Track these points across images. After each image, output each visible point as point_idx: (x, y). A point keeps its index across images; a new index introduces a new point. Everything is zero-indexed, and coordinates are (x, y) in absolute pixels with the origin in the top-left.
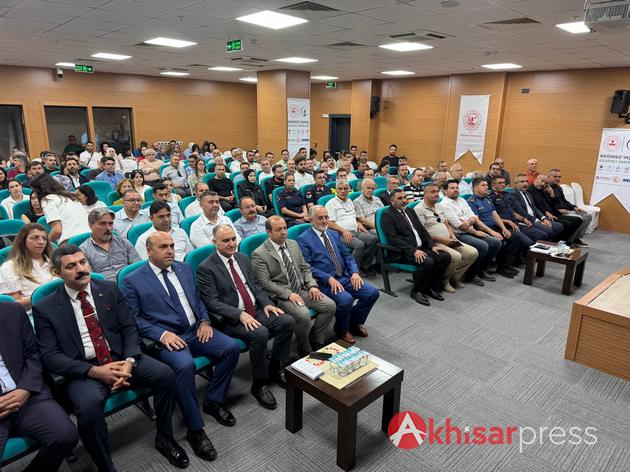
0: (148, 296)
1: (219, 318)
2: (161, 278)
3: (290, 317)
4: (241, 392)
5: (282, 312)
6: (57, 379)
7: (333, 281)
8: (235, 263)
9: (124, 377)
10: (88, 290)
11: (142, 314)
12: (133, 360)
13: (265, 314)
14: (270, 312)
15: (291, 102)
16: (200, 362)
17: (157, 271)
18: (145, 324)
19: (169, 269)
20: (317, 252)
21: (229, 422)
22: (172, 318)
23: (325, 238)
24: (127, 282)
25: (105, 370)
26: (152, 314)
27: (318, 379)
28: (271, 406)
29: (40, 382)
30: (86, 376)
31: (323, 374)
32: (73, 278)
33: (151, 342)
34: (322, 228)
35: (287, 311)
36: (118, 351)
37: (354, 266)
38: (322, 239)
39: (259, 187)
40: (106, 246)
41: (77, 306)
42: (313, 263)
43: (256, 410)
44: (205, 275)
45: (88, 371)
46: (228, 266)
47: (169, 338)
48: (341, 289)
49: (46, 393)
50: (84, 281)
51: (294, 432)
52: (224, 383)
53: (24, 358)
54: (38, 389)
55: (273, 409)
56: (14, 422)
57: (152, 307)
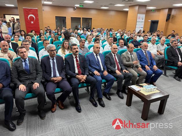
0: (92, 61)
1: (110, 70)
2: (96, 56)
6: (69, 76)
8: (116, 56)
9: (84, 79)
10: (78, 56)
11: (90, 65)
12: (86, 76)
13: (123, 72)
16: (104, 81)
17: (95, 55)
19: (98, 55)
26: (92, 66)
28: (122, 98)
29: (65, 76)
33: (91, 73)
35: (130, 72)
36: (83, 73)
37: (155, 63)
38: (145, 53)
39: (125, 40)
41: (75, 60)
42: (140, 60)
43: (117, 98)
45: (75, 76)
46: (114, 57)
47: (96, 72)
48: (149, 69)
49: (66, 79)
51: (128, 106)
52: (109, 88)
53: (62, 70)
54: (64, 78)
55: (123, 99)
56: (58, 84)
57: (92, 64)
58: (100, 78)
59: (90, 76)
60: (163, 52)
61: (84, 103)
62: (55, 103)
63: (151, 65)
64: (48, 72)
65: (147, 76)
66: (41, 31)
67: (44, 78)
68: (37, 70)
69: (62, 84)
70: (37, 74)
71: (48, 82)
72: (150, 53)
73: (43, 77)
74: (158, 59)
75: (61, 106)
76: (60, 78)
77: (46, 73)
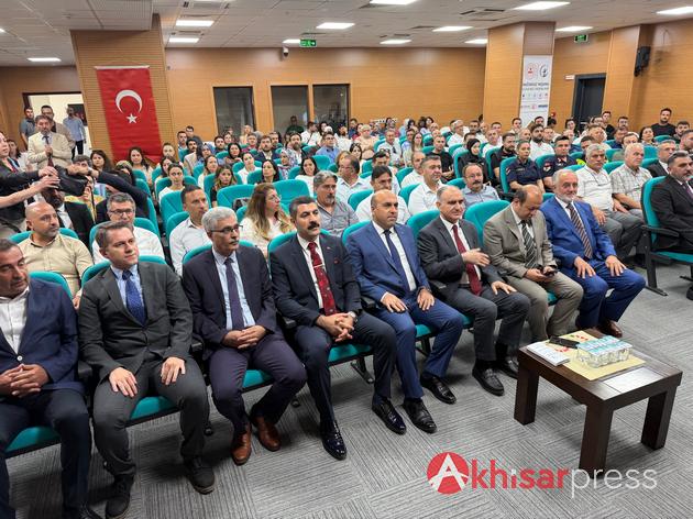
0: (371, 255)
2: (383, 237)
3: (524, 297)
4: (462, 372)
5: (514, 290)
7: (579, 262)
8: (460, 231)
9: (348, 329)
10: (317, 241)
11: (365, 272)
12: (353, 315)
13: (492, 290)
14: (499, 289)
15: (528, 60)
16: (421, 329)
17: (380, 230)
18: (365, 282)
19: (392, 230)
20: (560, 226)
21: (448, 399)
22: (393, 279)
23: (572, 210)
24: (351, 239)
25: (330, 320)
26: (374, 273)
27: (560, 366)
28: (498, 392)
30: (314, 324)
31: (568, 361)
32: (305, 228)
33: (373, 302)
34: (568, 199)
35: (519, 290)
37: (610, 247)
38: (568, 212)
39: (483, 160)
40: (329, 210)
42: (554, 240)
43: (478, 392)
44: (428, 240)
45: (316, 319)
46: (452, 233)
47: (390, 299)
48: (592, 272)
49: (278, 334)
50: (315, 233)
51: (525, 423)
52: (445, 357)
53: (263, 300)
54: (273, 328)
55: (499, 395)
56: (252, 355)
57: (374, 266)
58: (406, 322)
59: (367, 316)
60: (635, 198)
61: (354, 421)
62: (247, 427)
63: (595, 257)
64: (211, 311)
65: (584, 300)
66: (165, 148)
67: (201, 334)
68: (170, 308)
69: (265, 356)
70: (173, 322)
71: (214, 351)
72: (587, 210)
73: (197, 332)
74: (620, 227)
75: (267, 437)
76: (259, 329)
77: (207, 314)
